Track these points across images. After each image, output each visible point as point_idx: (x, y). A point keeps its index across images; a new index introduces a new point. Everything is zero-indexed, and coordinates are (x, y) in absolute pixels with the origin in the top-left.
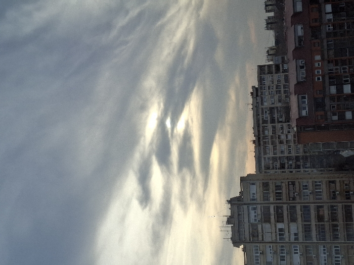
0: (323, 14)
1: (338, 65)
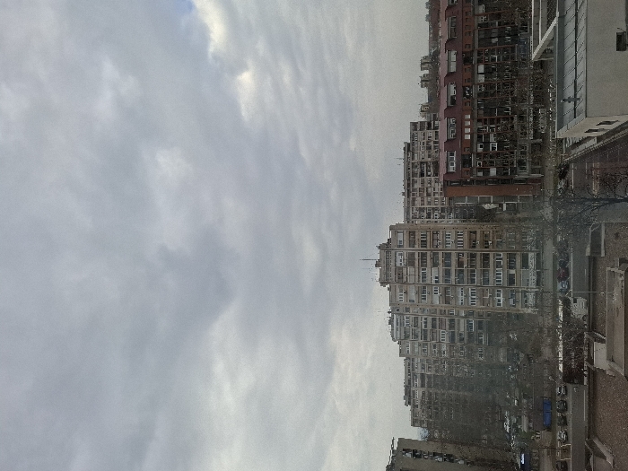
0: (476, 74)
1: (486, 124)
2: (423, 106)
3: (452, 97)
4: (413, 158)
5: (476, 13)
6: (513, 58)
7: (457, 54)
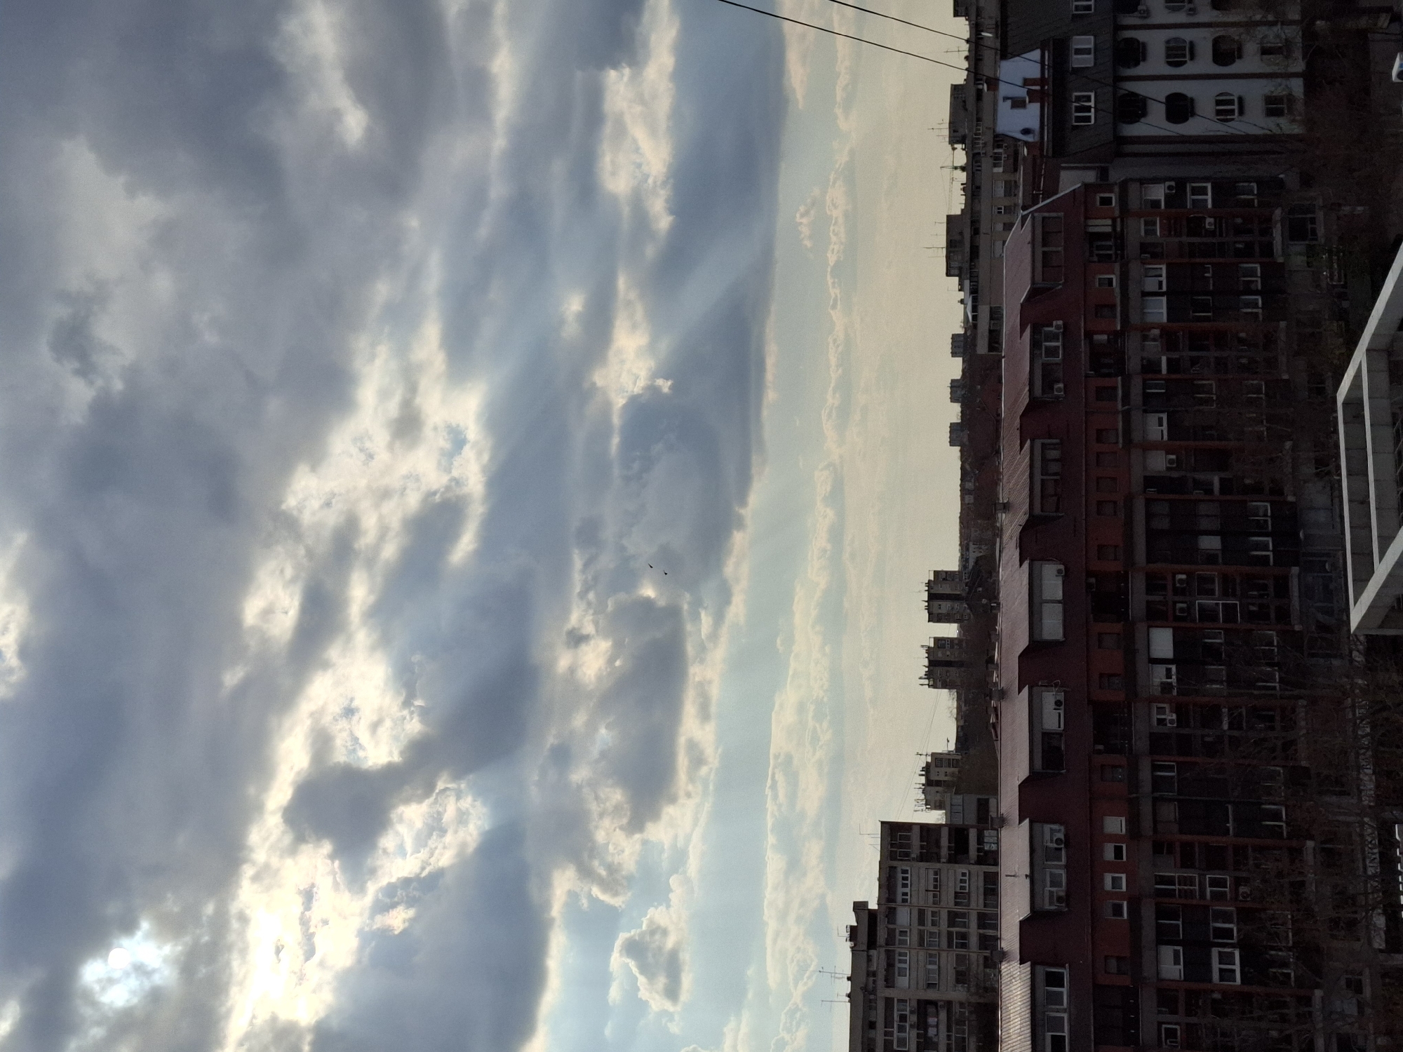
0: (1142, 663)
1: (1192, 866)
2: (938, 760)
3: (1047, 735)
4: (889, 982)
5: (1136, 436)
6: (1283, 615)
7: (1067, 577)
